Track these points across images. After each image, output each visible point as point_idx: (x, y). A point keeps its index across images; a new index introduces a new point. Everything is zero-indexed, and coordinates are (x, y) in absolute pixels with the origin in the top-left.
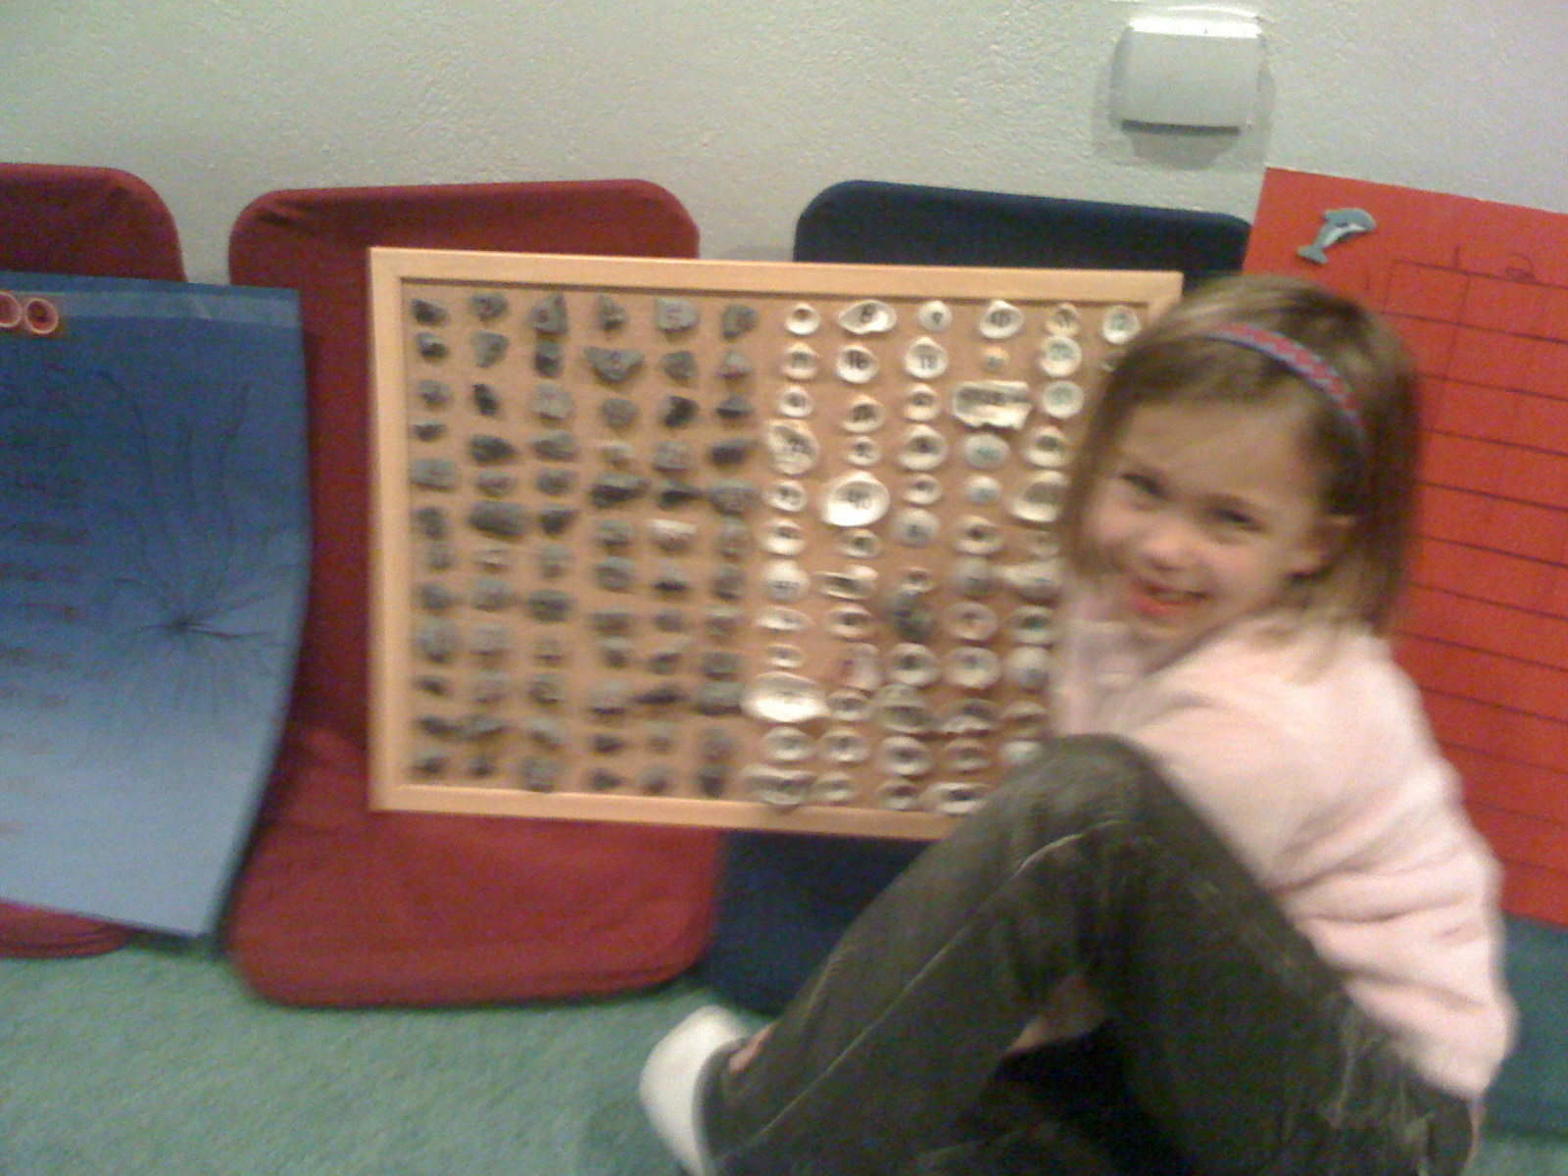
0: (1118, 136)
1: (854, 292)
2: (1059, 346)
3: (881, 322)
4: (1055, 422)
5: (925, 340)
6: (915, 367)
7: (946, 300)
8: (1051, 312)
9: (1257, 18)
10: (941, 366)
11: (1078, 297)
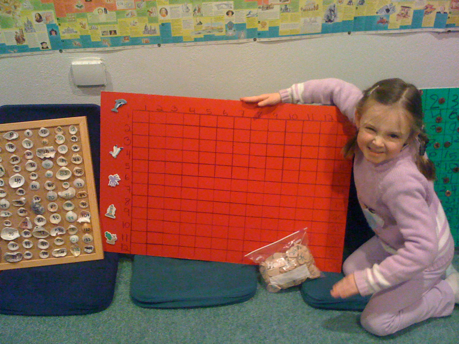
0: (77, 89)
1: (7, 130)
2: (59, 137)
3: (15, 136)
4: (63, 155)
5: (27, 139)
6: (25, 146)
7: (29, 129)
8: (56, 129)
9: (101, 59)
10: (32, 146)
11: (62, 124)
